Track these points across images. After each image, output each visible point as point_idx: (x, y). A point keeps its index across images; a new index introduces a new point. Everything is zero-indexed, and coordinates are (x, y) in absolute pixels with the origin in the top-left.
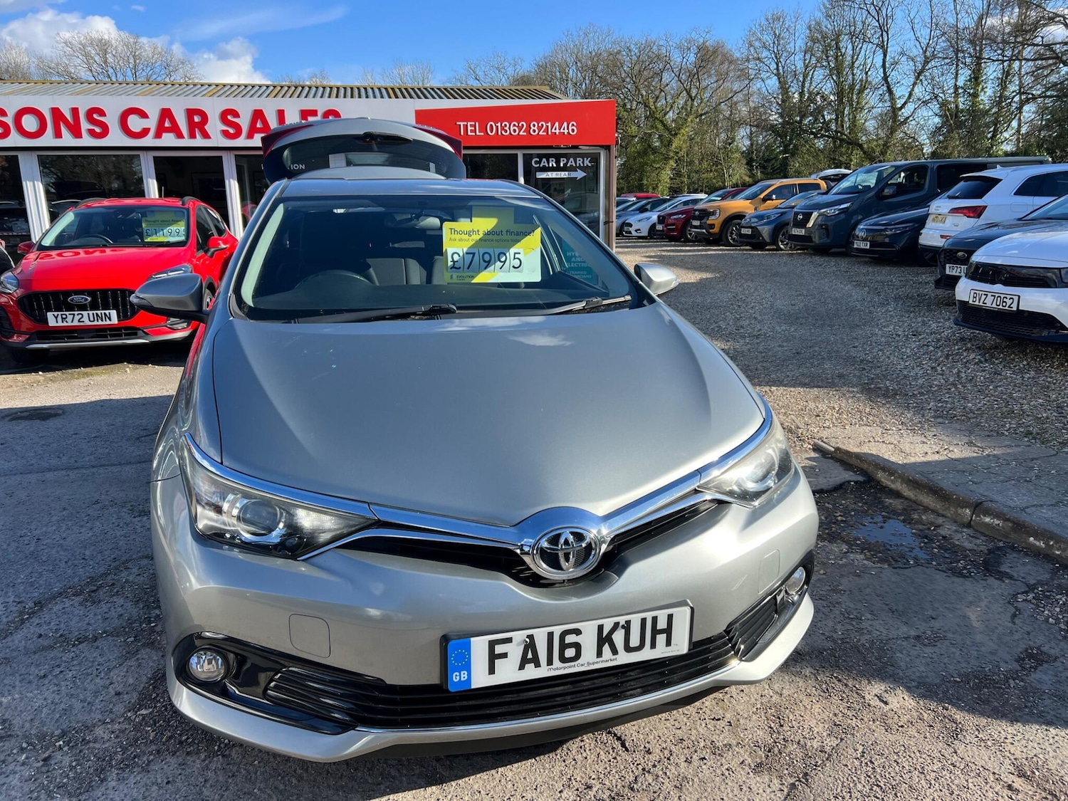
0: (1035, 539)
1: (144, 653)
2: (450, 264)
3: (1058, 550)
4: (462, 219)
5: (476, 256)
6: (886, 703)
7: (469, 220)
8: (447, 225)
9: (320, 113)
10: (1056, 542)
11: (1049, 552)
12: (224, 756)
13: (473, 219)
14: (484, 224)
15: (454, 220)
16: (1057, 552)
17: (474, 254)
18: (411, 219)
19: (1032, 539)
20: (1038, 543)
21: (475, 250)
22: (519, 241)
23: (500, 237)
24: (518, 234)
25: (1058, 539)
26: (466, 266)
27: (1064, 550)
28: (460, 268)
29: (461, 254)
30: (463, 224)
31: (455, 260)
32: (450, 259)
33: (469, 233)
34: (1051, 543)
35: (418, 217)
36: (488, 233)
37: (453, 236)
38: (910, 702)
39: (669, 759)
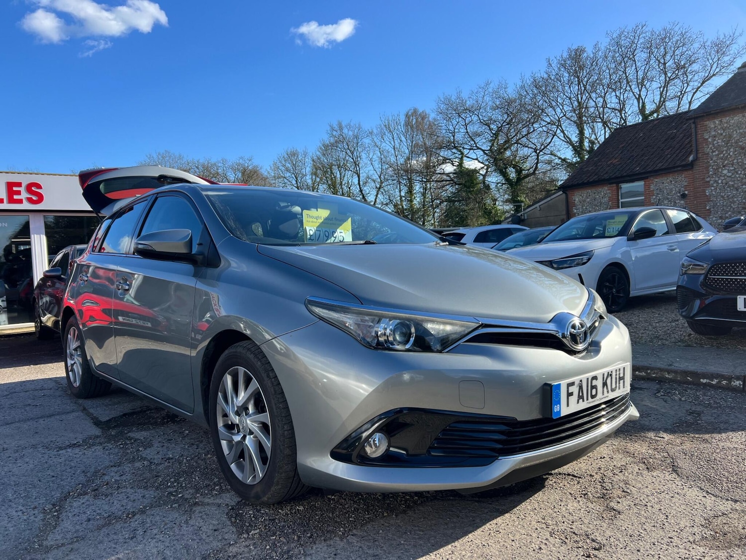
0: (639, 372)
1: (198, 509)
2: (308, 236)
3: (653, 374)
4: (312, 209)
5: (322, 232)
6: (663, 438)
7: (316, 210)
8: (305, 212)
9: (24, 185)
10: (652, 370)
11: (649, 377)
12: (352, 535)
13: (318, 209)
14: (324, 213)
15: (308, 209)
16: (654, 376)
17: (320, 231)
18: (288, 206)
19: (637, 372)
20: (641, 374)
21: (320, 229)
22: (341, 225)
23: (331, 222)
24: (340, 221)
25: (652, 369)
26: (317, 239)
27: (657, 373)
28: (313, 240)
29: (314, 231)
30: (313, 212)
31: (311, 234)
32: (308, 234)
33: (317, 218)
34: (649, 372)
35: (292, 205)
36: (326, 219)
37: (309, 219)
38: (671, 436)
39: (605, 476)
